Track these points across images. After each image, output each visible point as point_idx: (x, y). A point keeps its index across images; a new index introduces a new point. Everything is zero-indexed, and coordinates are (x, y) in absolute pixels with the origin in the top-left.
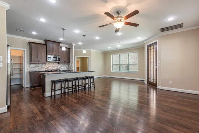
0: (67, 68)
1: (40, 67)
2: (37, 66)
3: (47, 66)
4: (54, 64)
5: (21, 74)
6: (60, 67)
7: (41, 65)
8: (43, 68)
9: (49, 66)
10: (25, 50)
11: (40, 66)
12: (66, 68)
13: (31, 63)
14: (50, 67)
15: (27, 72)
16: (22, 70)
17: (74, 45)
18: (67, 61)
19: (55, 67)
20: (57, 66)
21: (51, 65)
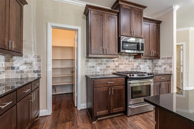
0: (150, 68)
2: (99, 64)
3: (117, 64)
4: (127, 59)
5: (72, 77)
6: (137, 66)
7: (107, 61)
8: (109, 67)
9: (120, 64)
10: (79, 28)
11: (105, 64)
12: (147, 67)
13: (90, 56)
14: (121, 66)
15: (81, 77)
16: (75, 72)
17: (176, 8)
18: (155, 52)
19: (130, 66)
20: (132, 63)
21: (123, 61)
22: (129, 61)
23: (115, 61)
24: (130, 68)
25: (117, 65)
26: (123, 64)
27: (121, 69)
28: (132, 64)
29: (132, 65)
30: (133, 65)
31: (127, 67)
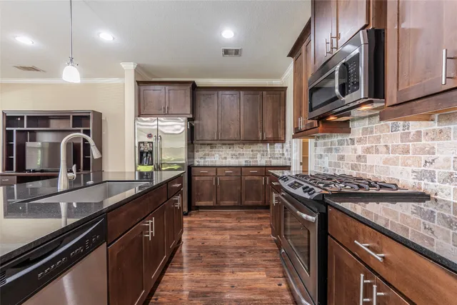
1: (333, 157)
2: (328, 150)
3: (360, 149)
7: (339, 142)
8: (343, 158)
9: (368, 150)
11: (336, 150)
14: (372, 159)
19: (410, 162)
20: (424, 142)
21: (378, 139)
22: (405, 137)
23: (356, 141)
24: (409, 169)
25: (360, 152)
26: (377, 151)
27: (372, 167)
28: (423, 151)
29: (424, 157)
30: (430, 158)
31: (395, 163)
